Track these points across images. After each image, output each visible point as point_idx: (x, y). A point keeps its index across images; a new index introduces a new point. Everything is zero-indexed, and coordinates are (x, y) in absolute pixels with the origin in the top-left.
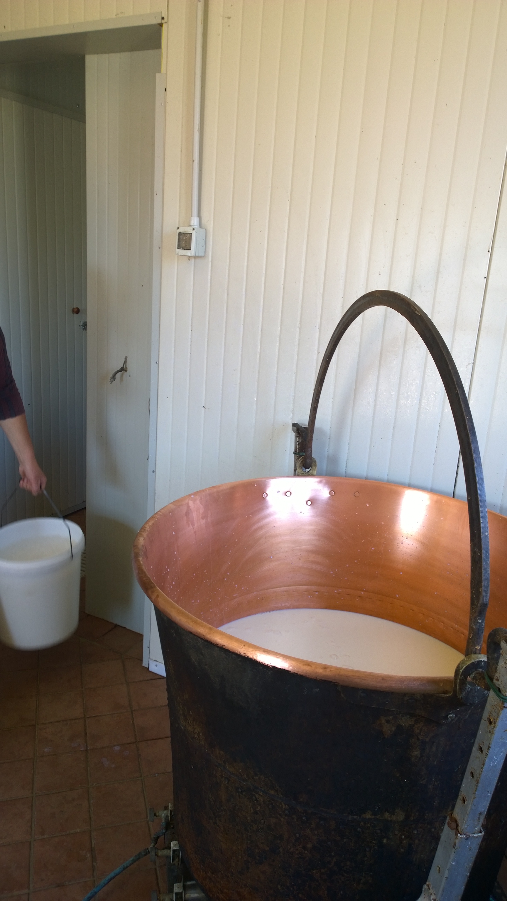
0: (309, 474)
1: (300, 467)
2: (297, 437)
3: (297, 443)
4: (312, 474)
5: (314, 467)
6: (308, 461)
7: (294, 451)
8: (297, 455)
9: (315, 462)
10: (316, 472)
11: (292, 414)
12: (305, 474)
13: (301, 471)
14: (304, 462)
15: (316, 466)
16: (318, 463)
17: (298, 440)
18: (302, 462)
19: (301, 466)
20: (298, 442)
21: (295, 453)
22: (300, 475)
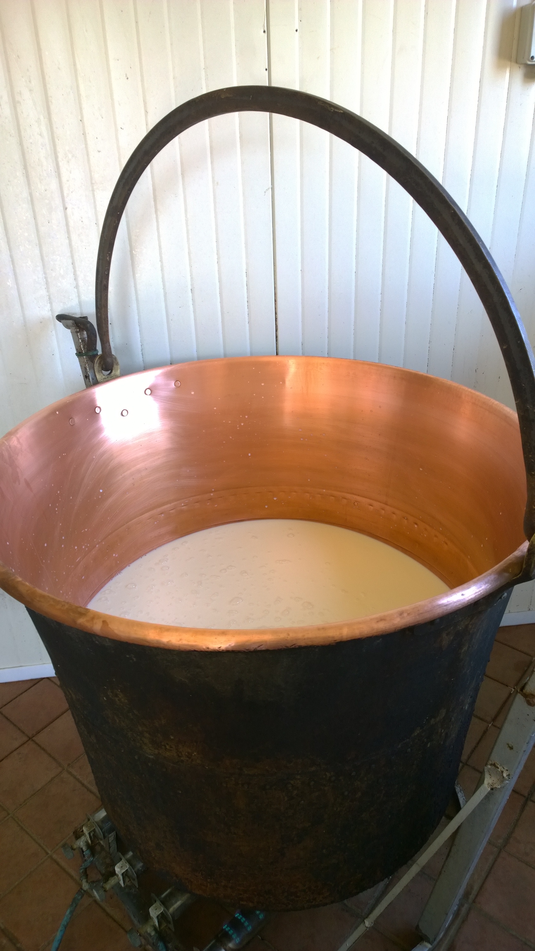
0: (112, 377)
1: (99, 372)
2: (77, 332)
3: (80, 341)
4: (115, 376)
5: (115, 366)
6: (109, 360)
7: (76, 352)
8: (85, 357)
9: (115, 359)
10: (119, 371)
11: (49, 304)
12: (108, 377)
13: (102, 376)
14: (102, 363)
15: (117, 364)
16: (119, 360)
17: (79, 336)
18: (100, 363)
19: (100, 370)
20: (81, 339)
21: (79, 354)
22: (102, 381)
